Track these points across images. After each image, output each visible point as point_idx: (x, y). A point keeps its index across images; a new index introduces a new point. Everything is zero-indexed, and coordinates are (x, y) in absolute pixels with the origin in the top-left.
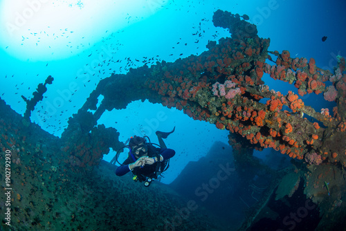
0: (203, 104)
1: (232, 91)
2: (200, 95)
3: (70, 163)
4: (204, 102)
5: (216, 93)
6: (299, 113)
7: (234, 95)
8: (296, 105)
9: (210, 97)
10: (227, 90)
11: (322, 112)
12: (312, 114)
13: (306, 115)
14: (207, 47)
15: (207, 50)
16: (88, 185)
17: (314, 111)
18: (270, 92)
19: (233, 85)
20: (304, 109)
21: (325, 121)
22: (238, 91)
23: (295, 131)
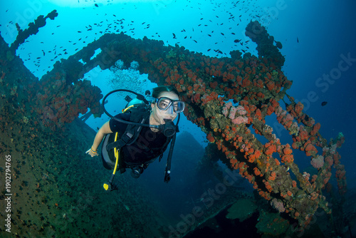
0: (207, 115)
1: (241, 118)
2: (209, 106)
3: (42, 114)
4: (209, 114)
5: (225, 112)
6: (286, 167)
7: (240, 122)
8: (287, 158)
9: (217, 112)
10: (237, 115)
11: (304, 175)
12: (296, 172)
13: (290, 171)
14: (231, 53)
15: (230, 57)
16: (56, 144)
17: (298, 171)
18: (271, 135)
19: (244, 112)
20: (291, 165)
21: (302, 183)
22: (246, 120)
23: (276, 181)
